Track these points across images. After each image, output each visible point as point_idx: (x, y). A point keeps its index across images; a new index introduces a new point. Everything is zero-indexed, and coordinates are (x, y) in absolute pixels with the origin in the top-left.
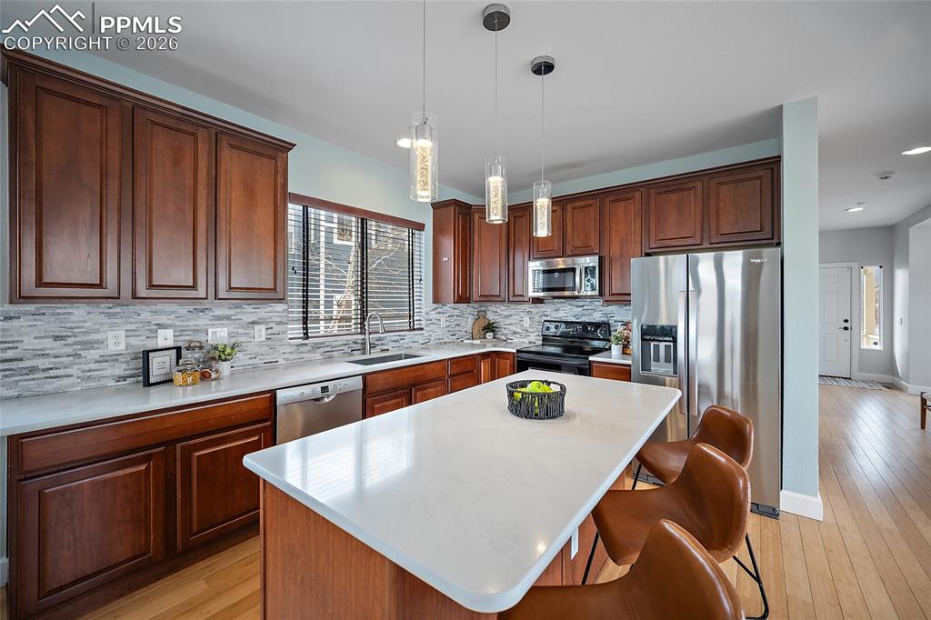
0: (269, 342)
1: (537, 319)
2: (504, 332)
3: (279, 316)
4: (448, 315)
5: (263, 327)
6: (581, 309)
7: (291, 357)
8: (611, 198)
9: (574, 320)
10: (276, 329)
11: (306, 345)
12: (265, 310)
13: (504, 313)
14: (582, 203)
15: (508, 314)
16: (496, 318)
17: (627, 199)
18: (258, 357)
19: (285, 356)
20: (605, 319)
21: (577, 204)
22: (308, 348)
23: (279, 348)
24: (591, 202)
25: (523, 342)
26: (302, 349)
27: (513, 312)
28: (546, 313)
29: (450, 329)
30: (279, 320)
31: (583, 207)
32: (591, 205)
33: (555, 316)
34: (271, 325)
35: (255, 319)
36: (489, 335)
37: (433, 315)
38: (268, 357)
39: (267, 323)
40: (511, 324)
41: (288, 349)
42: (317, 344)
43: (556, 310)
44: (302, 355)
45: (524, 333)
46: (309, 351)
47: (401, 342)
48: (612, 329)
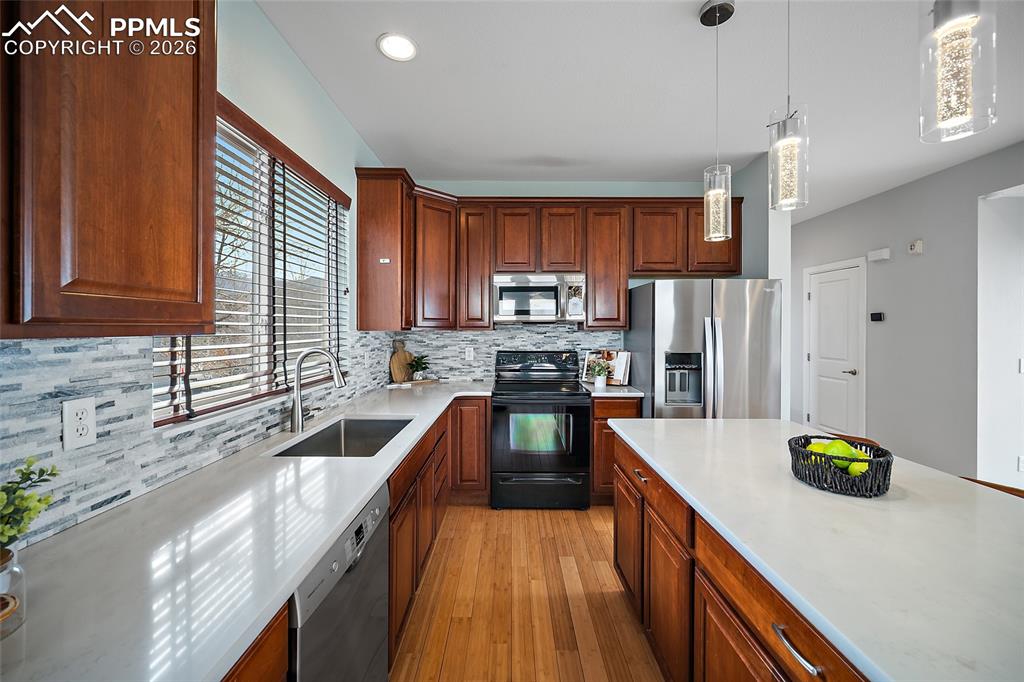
0: (105, 445)
1: (484, 349)
2: (435, 369)
3: (129, 369)
4: (370, 348)
5: (90, 403)
6: (543, 336)
7: (160, 471)
8: (596, 210)
9: (534, 349)
10: (124, 403)
11: (191, 434)
12: (93, 354)
13: (434, 343)
14: (562, 211)
15: (442, 344)
16: (421, 350)
17: (611, 214)
18: (74, 497)
19: (147, 473)
20: (570, 347)
21: (555, 210)
22: (196, 440)
23: (131, 456)
24: (572, 211)
25: (465, 381)
26: (182, 446)
27: (448, 341)
28: (497, 342)
29: (372, 370)
30: (129, 378)
31: (561, 215)
32: (571, 215)
33: (509, 345)
34: (109, 395)
35: (63, 382)
36: (418, 375)
37: (360, 351)
38: (102, 487)
39: (98, 391)
40: (447, 358)
41: (154, 452)
42: (211, 427)
43: (512, 338)
44: (182, 462)
45: (466, 369)
46: (198, 446)
47: (329, 398)
48: (579, 358)
